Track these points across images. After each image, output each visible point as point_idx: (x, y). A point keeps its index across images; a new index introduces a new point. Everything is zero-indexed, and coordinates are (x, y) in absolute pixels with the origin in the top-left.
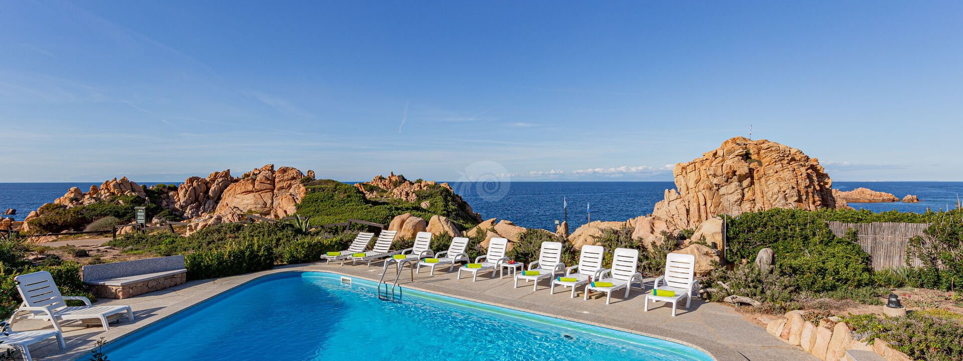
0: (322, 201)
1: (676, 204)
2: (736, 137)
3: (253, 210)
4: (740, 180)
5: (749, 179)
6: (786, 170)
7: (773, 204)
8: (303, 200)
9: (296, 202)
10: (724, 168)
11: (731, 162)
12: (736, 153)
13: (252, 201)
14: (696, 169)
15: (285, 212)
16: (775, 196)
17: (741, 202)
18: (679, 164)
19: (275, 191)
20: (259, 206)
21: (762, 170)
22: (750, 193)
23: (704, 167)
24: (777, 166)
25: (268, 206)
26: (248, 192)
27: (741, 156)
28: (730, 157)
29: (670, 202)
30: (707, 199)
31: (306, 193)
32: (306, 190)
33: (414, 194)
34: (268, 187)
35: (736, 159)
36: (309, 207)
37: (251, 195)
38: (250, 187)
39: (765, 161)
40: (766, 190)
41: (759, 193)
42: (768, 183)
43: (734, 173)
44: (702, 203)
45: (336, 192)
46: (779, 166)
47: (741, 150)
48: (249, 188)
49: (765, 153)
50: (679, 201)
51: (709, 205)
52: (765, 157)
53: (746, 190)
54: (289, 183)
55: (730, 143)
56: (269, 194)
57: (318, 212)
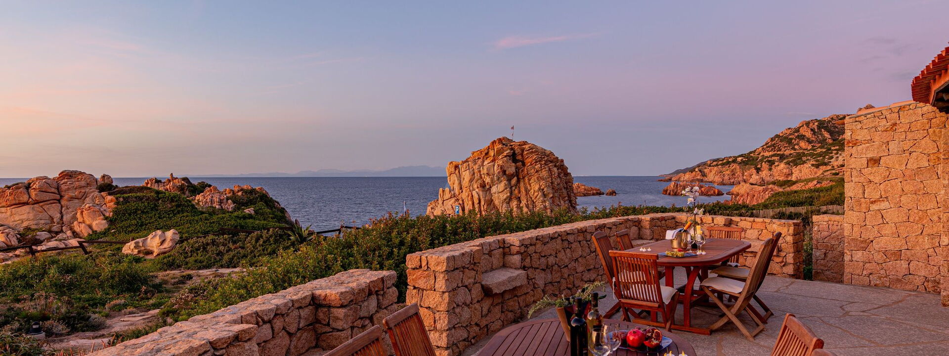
0: (143, 212)
1: (451, 203)
2: (501, 137)
3: (33, 227)
4: (509, 180)
5: (516, 178)
6: (544, 170)
7: (535, 201)
8: (116, 212)
9: (104, 215)
10: (495, 168)
11: (501, 162)
12: (505, 154)
13: (31, 216)
14: (470, 168)
15: (90, 227)
16: (536, 194)
17: (510, 199)
18: (452, 162)
19: (63, 202)
20: (43, 222)
21: (526, 170)
22: (516, 191)
23: (477, 166)
24: (536, 167)
25: (55, 220)
26: (19, 204)
27: (508, 156)
28: (500, 157)
29: (444, 201)
30: (481, 197)
31: (117, 203)
32: (117, 199)
33: (230, 201)
34: (53, 198)
35: (505, 159)
36: (126, 220)
37: (26, 208)
38: (25, 198)
39: (528, 161)
40: (529, 188)
41: (524, 191)
42: (531, 182)
43: (504, 172)
44: (476, 201)
45: (160, 201)
46: (538, 166)
47: (509, 151)
48: (21, 199)
49: (527, 154)
50: (453, 200)
51: (482, 203)
52: (528, 157)
53: (514, 188)
54: (83, 191)
55: (497, 143)
56: (57, 206)
57: (141, 226)
